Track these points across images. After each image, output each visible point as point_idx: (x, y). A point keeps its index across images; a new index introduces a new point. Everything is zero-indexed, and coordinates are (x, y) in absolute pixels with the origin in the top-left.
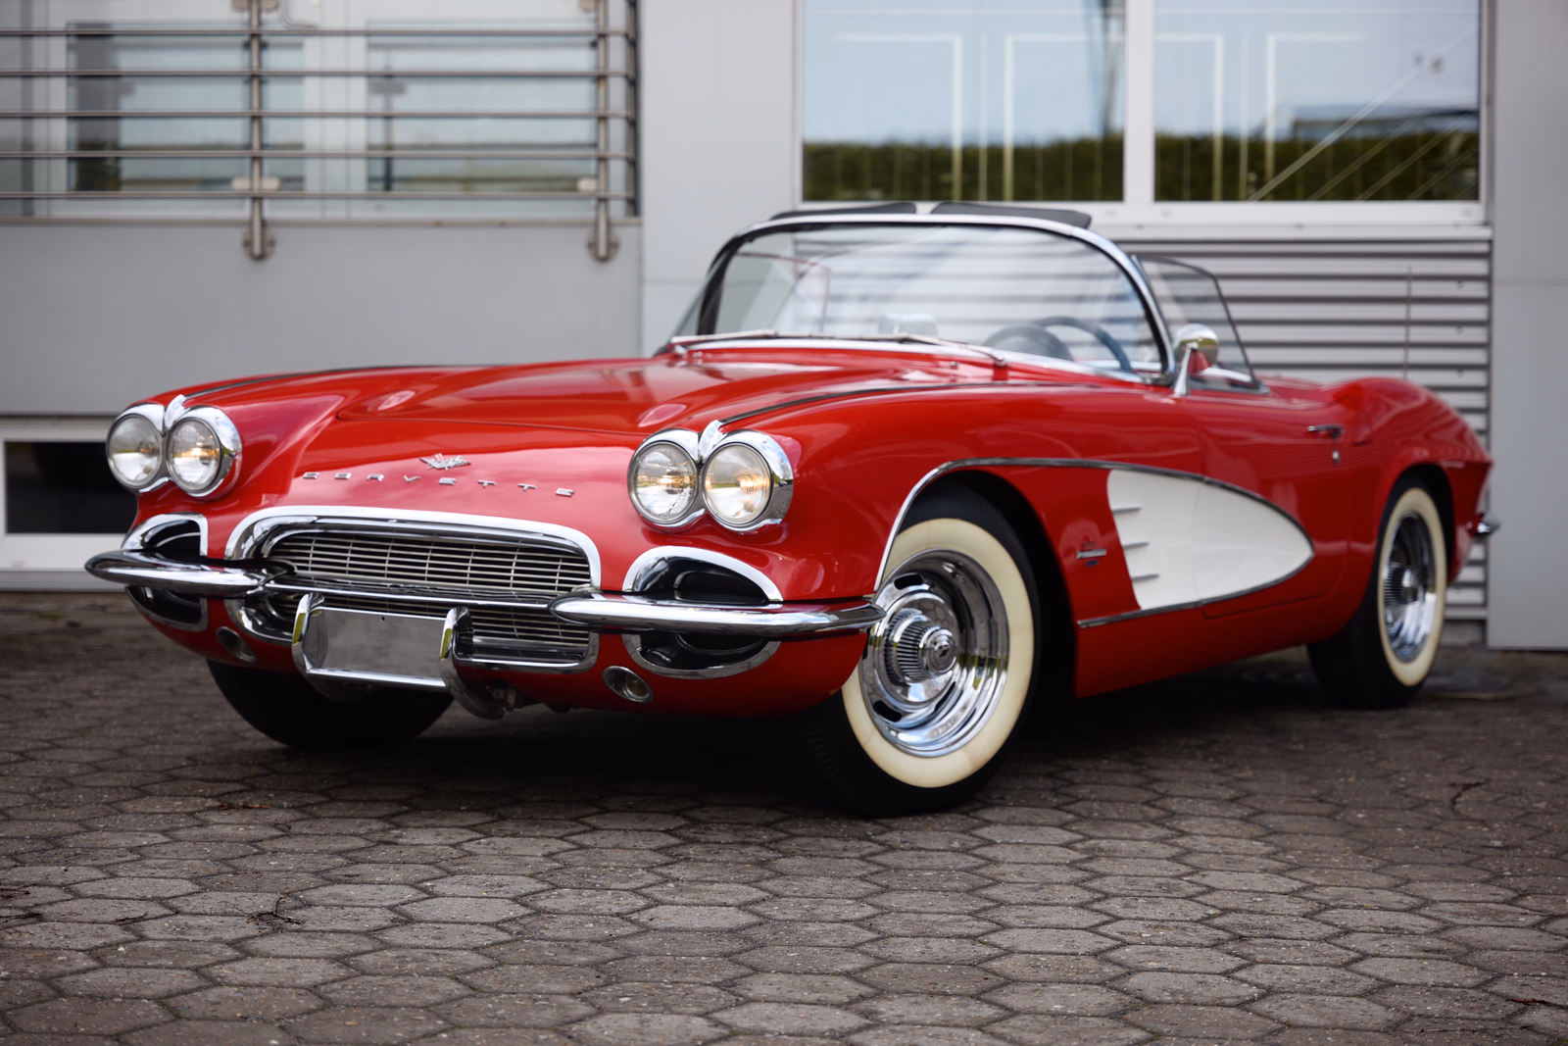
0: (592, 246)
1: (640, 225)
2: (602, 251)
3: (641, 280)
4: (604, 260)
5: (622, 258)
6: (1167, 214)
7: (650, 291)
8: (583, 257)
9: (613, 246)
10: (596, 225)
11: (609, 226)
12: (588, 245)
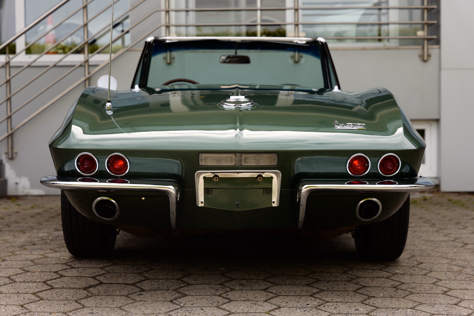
1: (440, 48)
2: (425, 59)
3: (440, 69)
4: (425, 61)
5: (433, 60)
7: (443, 72)
8: (418, 61)
9: (429, 56)
10: (423, 48)
11: (428, 49)
12: (420, 56)
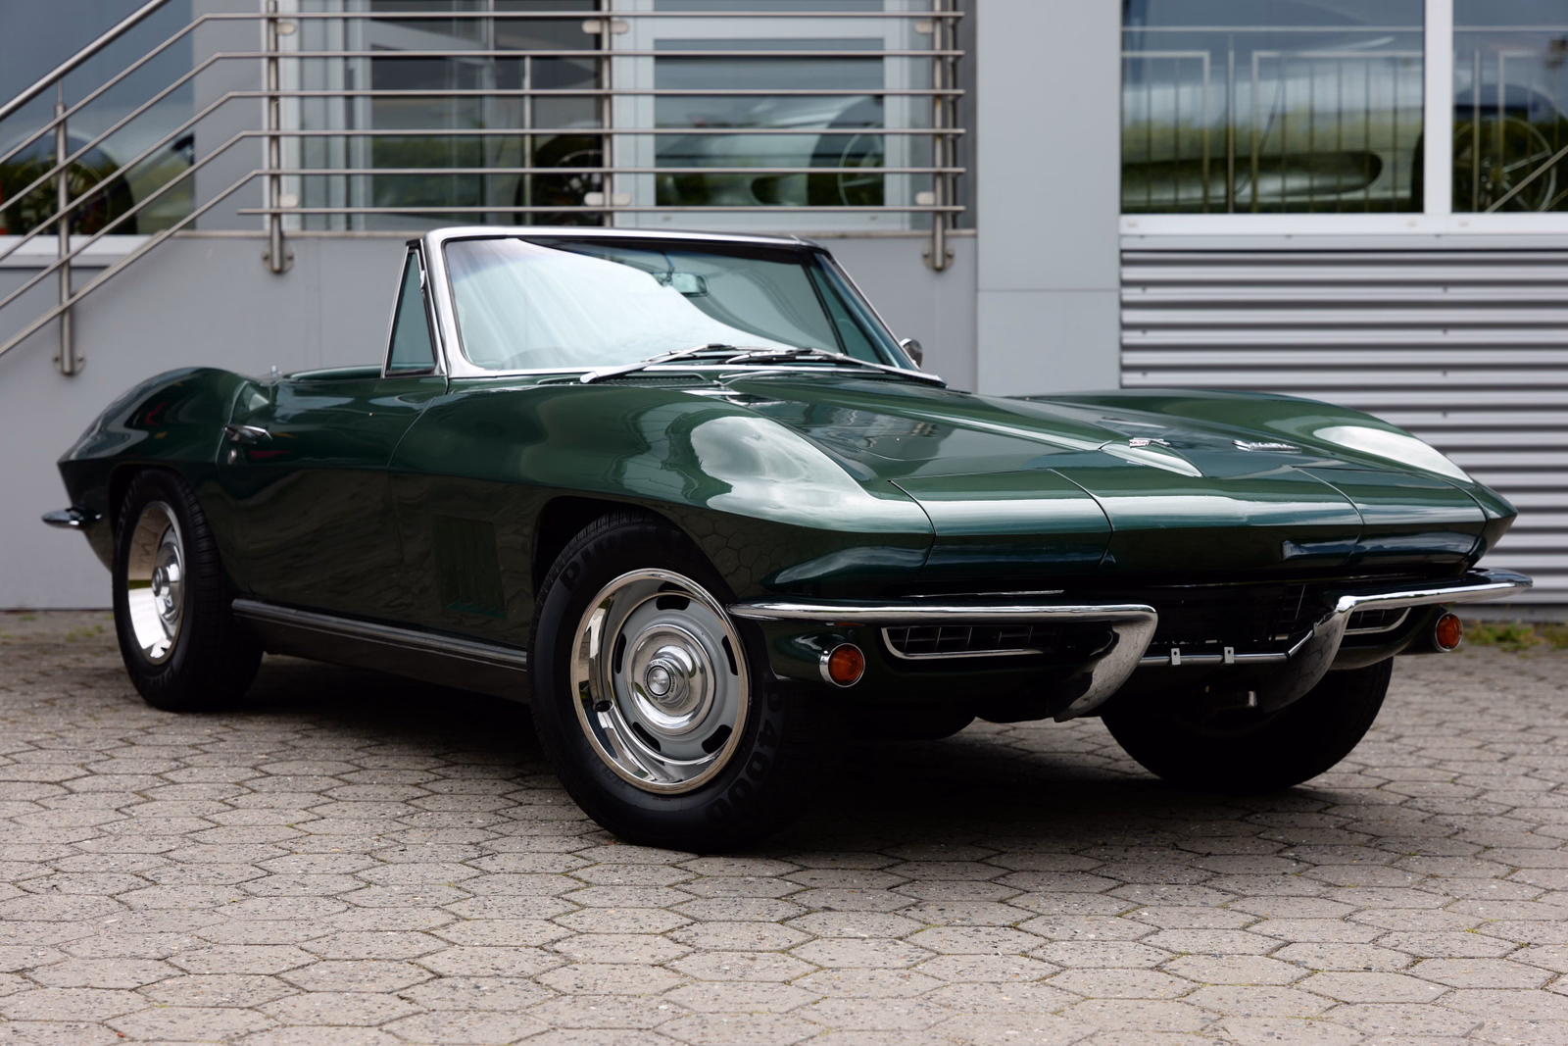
0: (928, 257)
1: (975, 236)
2: (939, 264)
3: (976, 290)
4: (939, 270)
5: (959, 268)
6: (1464, 224)
7: (981, 296)
8: (921, 269)
9: (948, 256)
10: (933, 237)
11: (944, 237)
12: (926, 256)
